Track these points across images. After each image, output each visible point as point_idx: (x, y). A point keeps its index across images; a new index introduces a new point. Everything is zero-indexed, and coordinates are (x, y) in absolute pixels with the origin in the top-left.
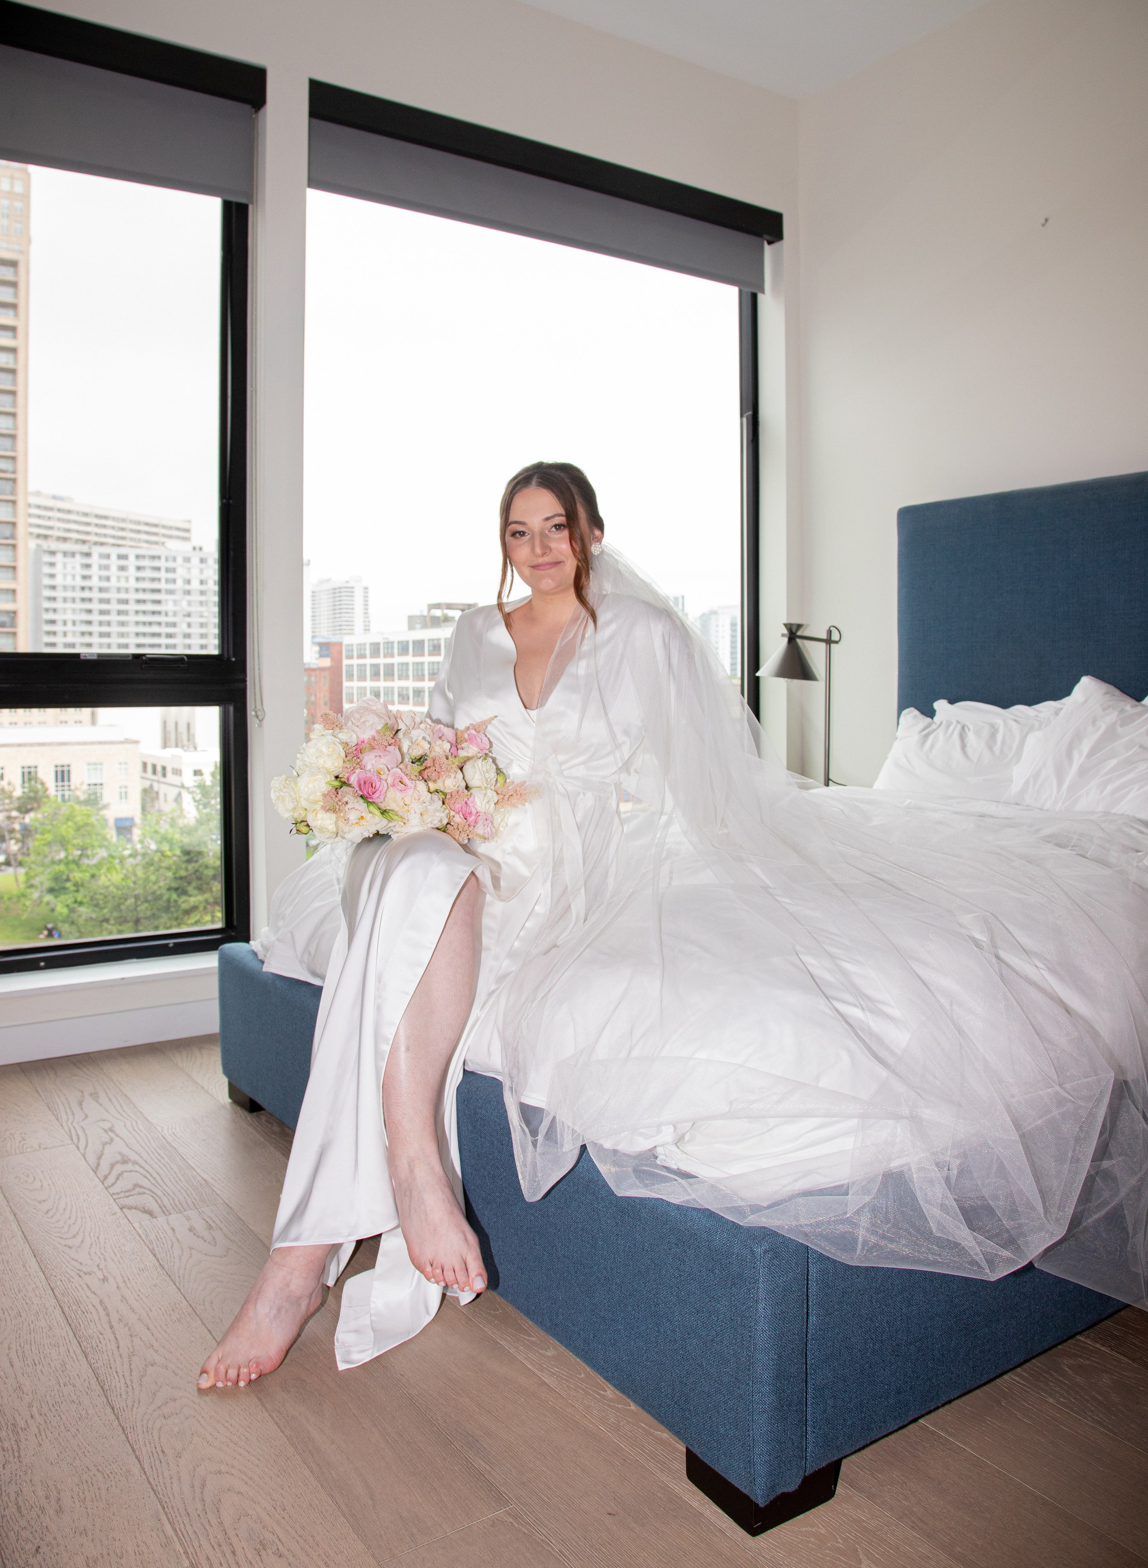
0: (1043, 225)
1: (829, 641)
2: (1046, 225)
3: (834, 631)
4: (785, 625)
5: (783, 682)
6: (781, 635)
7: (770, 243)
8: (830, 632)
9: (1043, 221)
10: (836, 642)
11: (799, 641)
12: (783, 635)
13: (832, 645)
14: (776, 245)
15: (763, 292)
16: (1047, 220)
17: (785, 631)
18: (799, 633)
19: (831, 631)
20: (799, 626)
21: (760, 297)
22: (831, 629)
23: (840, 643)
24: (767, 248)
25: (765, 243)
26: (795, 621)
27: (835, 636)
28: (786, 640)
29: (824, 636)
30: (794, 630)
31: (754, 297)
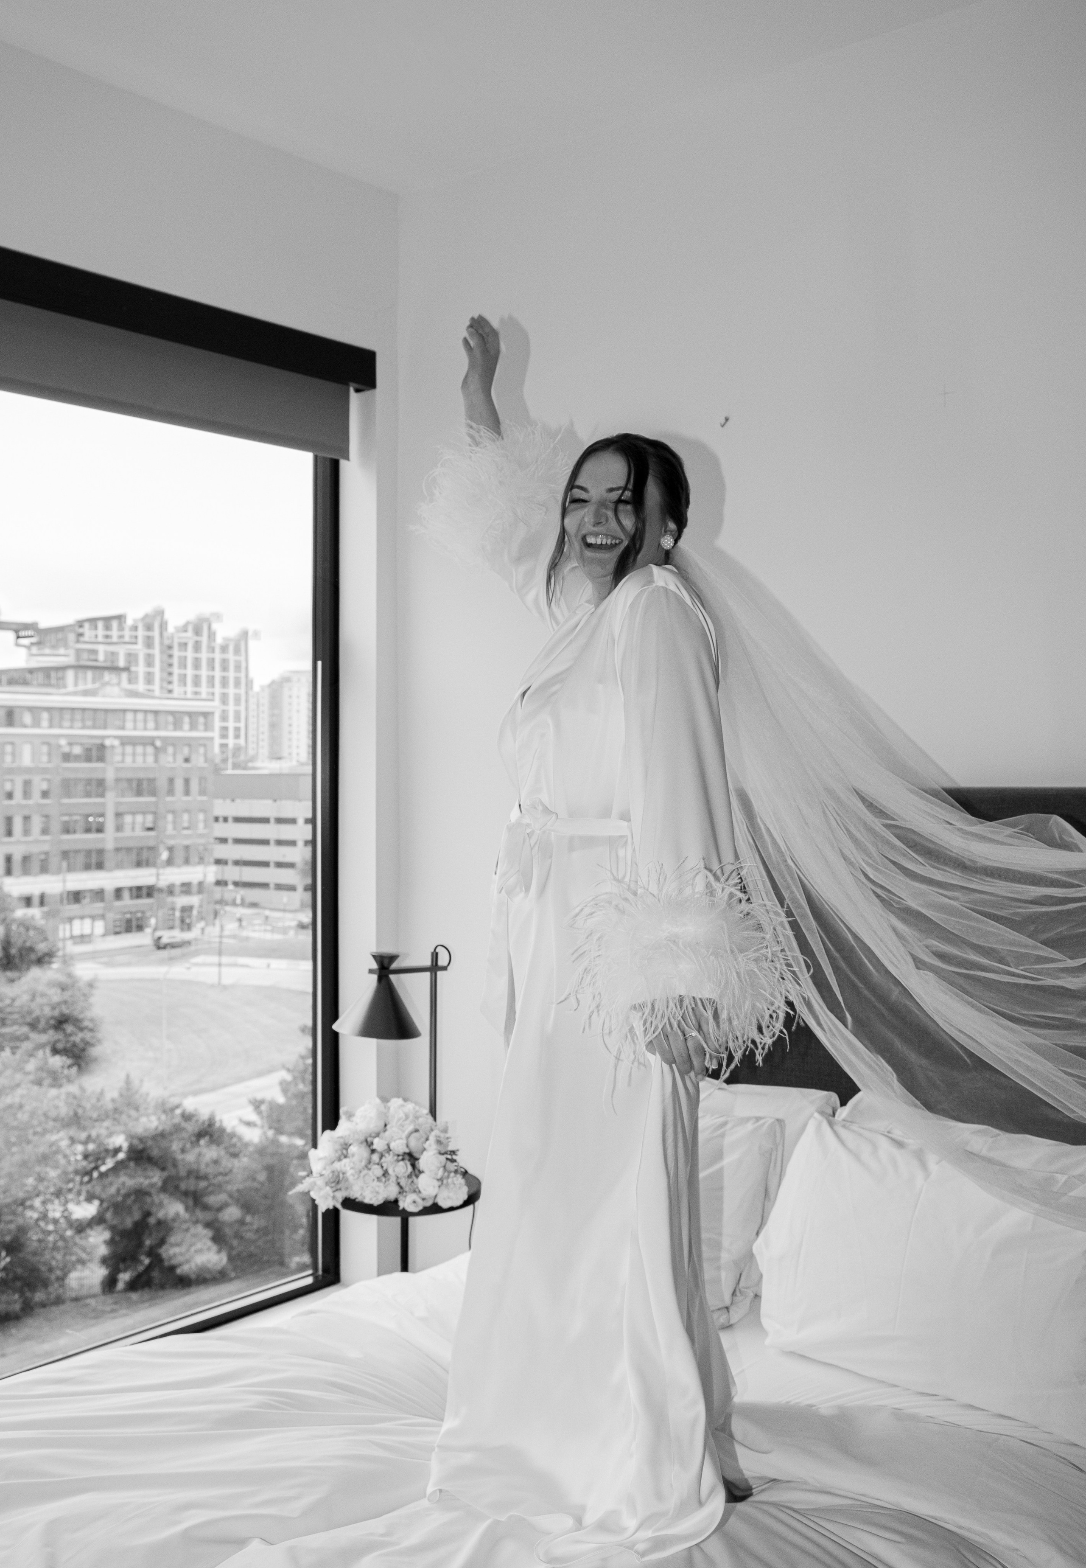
0: (723, 426)
1: (434, 968)
2: (725, 427)
3: (441, 952)
4: (374, 957)
5: (372, 1043)
6: (367, 971)
7: (357, 391)
8: (435, 956)
9: (723, 421)
10: (444, 968)
11: (392, 977)
12: (371, 971)
13: (439, 973)
14: (367, 394)
15: (347, 458)
16: (727, 419)
17: (374, 966)
18: (394, 966)
19: (437, 954)
20: (393, 958)
21: (343, 463)
22: (440, 950)
23: (449, 968)
24: (355, 399)
25: (352, 390)
26: (387, 949)
27: (443, 961)
28: (375, 977)
29: (428, 962)
30: (386, 962)
31: (335, 466)
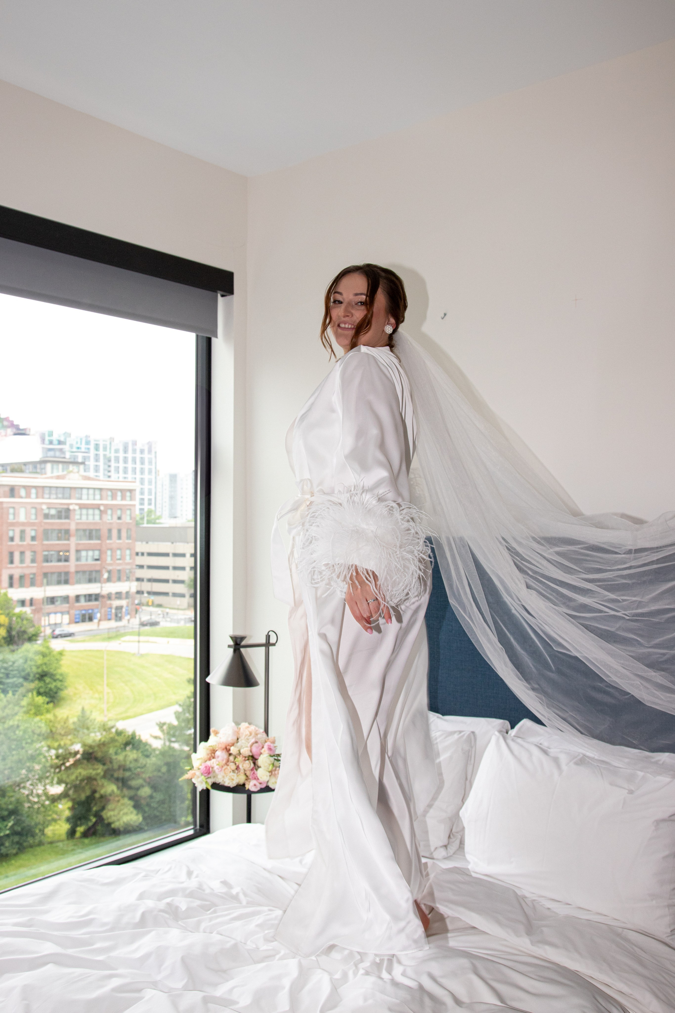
0: (443, 318)
1: (268, 644)
3: (272, 635)
4: (231, 637)
5: (230, 690)
6: (227, 646)
7: (222, 296)
8: (268, 637)
9: (443, 315)
10: (274, 645)
11: (242, 650)
12: (229, 646)
13: (271, 648)
14: (228, 298)
15: (216, 337)
16: (445, 315)
17: (231, 643)
18: (243, 643)
19: (269, 636)
20: (243, 638)
21: (214, 340)
22: (271, 633)
23: (276, 644)
24: (221, 301)
25: (219, 295)
26: (239, 633)
27: (272, 640)
28: (232, 650)
29: (263, 641)
30: (238, 642)
31: (209, 341)
